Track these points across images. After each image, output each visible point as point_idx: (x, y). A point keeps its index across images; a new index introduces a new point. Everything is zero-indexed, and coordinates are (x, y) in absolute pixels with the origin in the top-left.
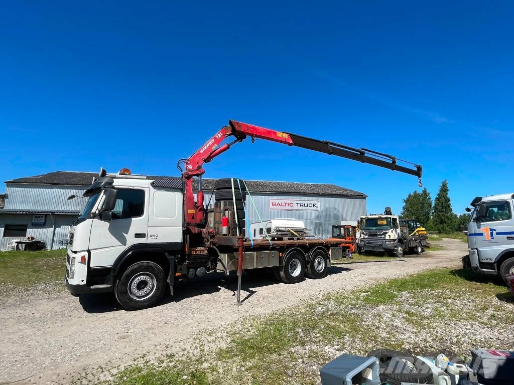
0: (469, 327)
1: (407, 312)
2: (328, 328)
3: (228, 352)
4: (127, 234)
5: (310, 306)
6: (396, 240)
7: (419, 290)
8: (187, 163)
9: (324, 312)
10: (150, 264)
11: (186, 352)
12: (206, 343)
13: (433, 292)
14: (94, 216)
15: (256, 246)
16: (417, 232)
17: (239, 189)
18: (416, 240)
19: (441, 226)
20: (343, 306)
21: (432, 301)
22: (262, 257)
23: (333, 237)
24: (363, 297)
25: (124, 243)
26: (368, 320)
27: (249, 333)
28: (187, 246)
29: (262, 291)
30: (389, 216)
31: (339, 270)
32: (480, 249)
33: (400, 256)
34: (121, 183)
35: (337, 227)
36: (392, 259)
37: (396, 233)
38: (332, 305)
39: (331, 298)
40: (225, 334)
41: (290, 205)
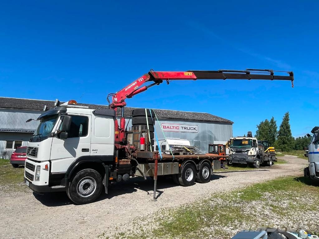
0: (313, 215)
1: (271, 206)
2: (222, 216)
3: (160, 231)
4: (76, 149)
5: (205, 201)
6: (255, 155)
7: (276, 191)
8: (114, 96)
9: (216, 205)
10: (92, 171)
11: (131, 232)
12: (142, 225)
13: (286, 193)
14: (54, 135)
15: (164, 159)
16: (269, 150)
17: (151, 117)
18: (268, 156)
19: (283, 146)
20: (227, 202)
21: (286, 198)
22: (168, 167)
23: (209, 153)
24: (239, 195)
25: (75, 156)
26: (247, 211)
27: (169, 219)
28: (117, 158)
29: (168, 191)
30: (251, 138)
31: (217, 177)
32: (316, 163)
33: (258, 167)
34: (71, 111)
35: (212, 146)
36: (252, 169)
37: (256, 151)
38: (220, 201)
39: (217, 196)
40: (153, 220)
41: (177, 128)
